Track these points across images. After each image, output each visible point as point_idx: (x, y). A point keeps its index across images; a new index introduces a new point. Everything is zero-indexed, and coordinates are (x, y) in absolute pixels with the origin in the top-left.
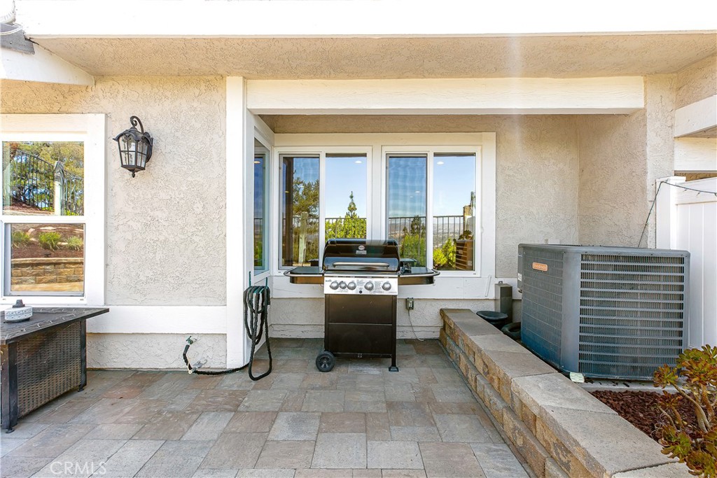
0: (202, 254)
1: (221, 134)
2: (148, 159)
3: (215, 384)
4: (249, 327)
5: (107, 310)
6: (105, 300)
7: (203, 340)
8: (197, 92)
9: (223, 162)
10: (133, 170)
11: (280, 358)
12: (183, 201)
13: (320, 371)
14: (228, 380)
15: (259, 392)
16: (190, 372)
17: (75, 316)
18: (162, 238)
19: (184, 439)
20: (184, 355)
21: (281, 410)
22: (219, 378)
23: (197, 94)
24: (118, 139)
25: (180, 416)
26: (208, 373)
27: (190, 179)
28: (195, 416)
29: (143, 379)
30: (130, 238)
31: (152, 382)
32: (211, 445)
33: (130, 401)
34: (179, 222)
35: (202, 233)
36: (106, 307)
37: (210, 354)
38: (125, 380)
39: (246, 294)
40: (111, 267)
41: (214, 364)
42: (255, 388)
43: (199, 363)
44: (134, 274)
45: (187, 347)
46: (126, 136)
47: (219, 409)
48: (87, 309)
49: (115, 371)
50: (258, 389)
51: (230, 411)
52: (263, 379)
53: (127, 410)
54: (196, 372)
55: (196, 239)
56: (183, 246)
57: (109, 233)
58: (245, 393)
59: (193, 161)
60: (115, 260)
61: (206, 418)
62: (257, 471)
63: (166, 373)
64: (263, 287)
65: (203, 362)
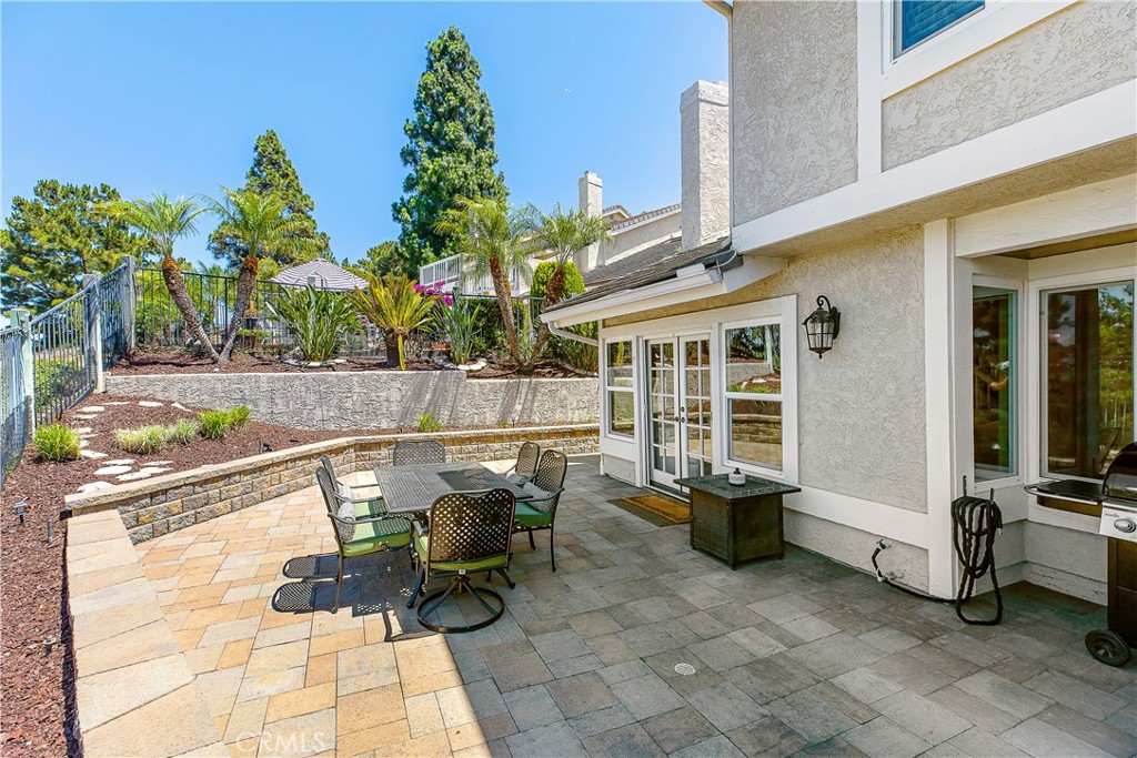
0: (897, 444)
1: (918, 297)
2: (835, 334)
3: (911, 605)
4: (961, 549)
5: (799, 490)
6: (799, 478)
7: (899, 549)
8: (888, 251)
9: (920, 331)
10: (820, 351)
11: (1026, 614)
12: (873, 382)
13: (1097, 658)
14: (929, 608)
15: (967, 637)
16: (880, 579)
17: (773, 489)
18: (851, 422)
19: (860, 637)
20: (874, 558)
21: (989, 668)
22: (918, 601)
23: (887, 254)
24: (805, 323)
25: (862, 618)
26: (904, 590)
27: (881, 355)
28: (876, 625)
29: (833, 571)
30: (820, 419)
31: (841, 576)
32: (885, 655)
33: (818, 584)
34: (870, 406)
35: (896, 420)
36: (799, 486)
37: (909, 570)
38: (816, 564)
39: (955, 505)
40: (803, 446)
41: (914, 583)
42: (963, 631)
43: (892, 574)
44: (823, 457)
45: (878, 551)
46: (813, 318)
47: (905, 630)
48: (784, 485)
49: (809, 552)
50: (967, 634)
51: (919, 638)
52: (982, 627)
53: (814, 590)
54: (886, 581)
55: (889, 426)
56: (873, 433)
57: (802, 413)
58: (945, 630)
59: (884, 333)
60: (807, 440)
61: (887, 632)
62: (925, 701)
63: (858, 572)
64: (985, 501)
65: (899, 575)
